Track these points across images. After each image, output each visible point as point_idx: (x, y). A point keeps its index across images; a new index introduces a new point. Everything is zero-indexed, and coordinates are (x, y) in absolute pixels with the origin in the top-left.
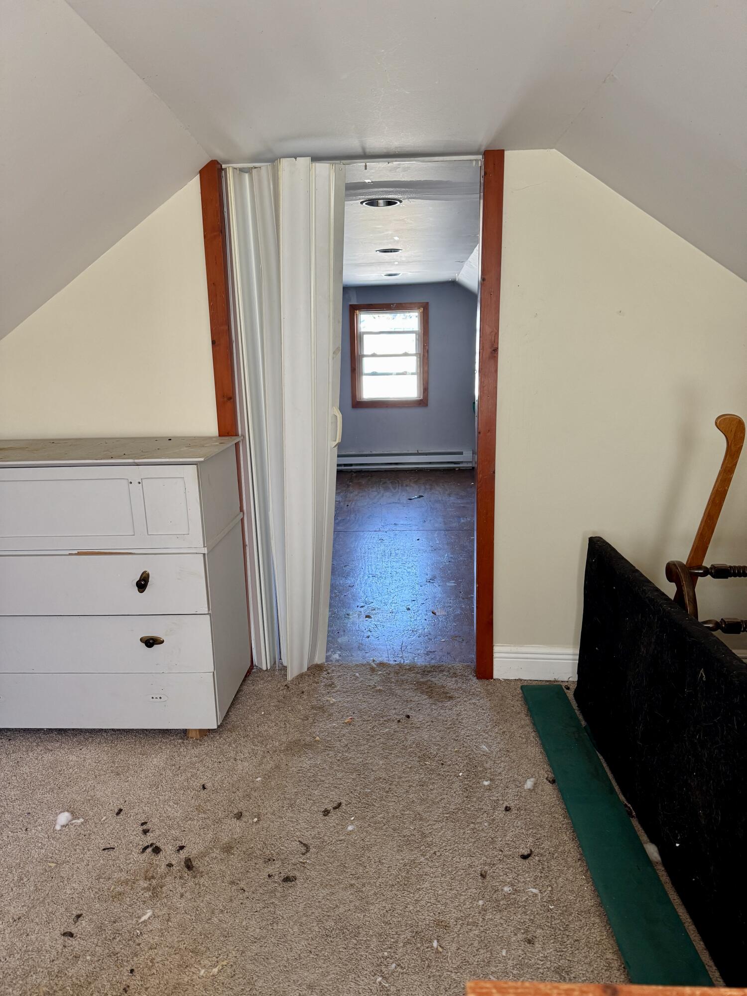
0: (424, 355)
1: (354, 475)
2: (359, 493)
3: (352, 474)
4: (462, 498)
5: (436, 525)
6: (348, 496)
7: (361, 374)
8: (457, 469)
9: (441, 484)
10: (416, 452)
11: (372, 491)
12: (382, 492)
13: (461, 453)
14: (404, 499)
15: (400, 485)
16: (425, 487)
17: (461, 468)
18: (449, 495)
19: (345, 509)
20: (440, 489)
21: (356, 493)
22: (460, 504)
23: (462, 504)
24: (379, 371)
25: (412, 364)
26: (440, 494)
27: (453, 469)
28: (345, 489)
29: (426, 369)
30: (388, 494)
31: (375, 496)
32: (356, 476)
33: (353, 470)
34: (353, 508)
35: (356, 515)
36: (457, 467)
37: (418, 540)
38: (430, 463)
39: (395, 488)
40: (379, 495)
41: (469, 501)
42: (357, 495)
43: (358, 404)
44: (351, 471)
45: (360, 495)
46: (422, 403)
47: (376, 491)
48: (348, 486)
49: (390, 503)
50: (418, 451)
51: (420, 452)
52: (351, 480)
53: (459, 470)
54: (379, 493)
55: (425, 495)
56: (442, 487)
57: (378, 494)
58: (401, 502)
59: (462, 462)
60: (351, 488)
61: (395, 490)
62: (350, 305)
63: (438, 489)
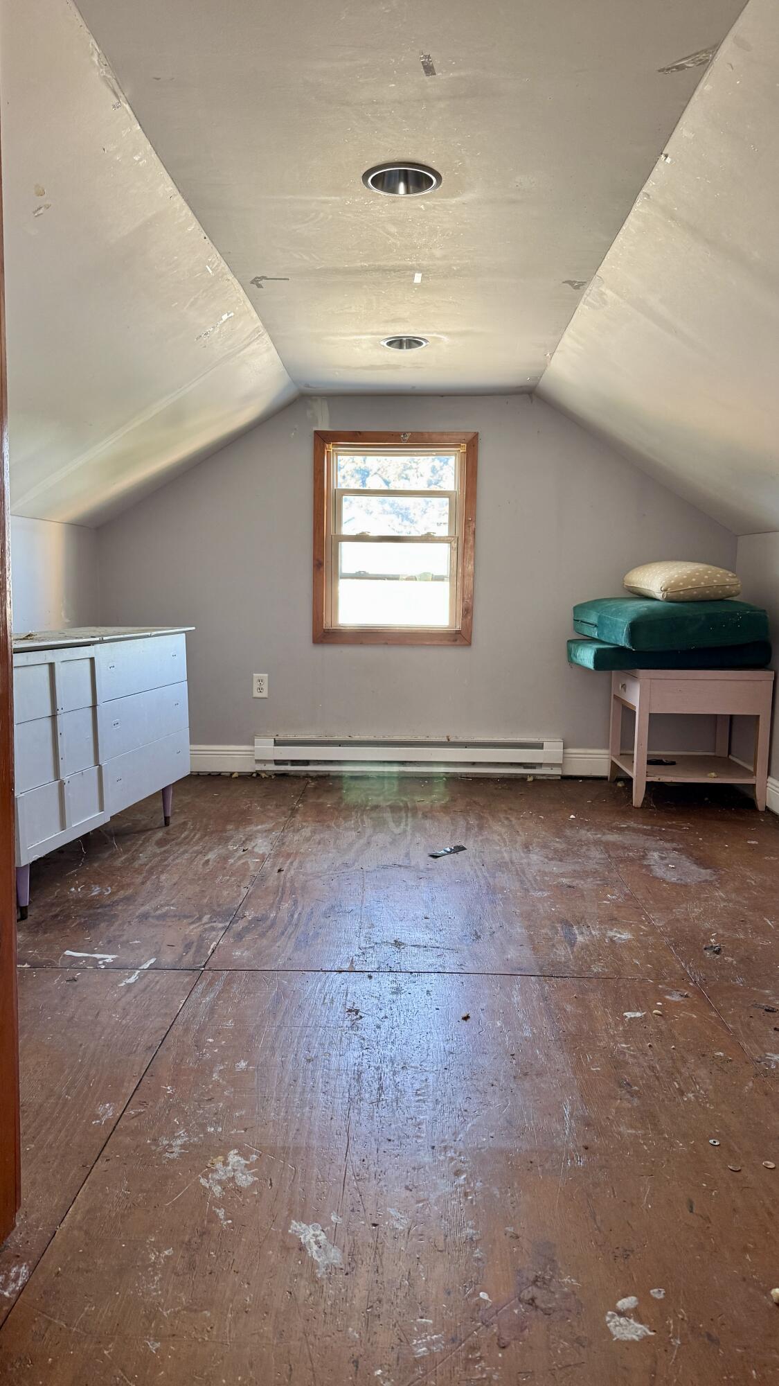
0: (465, 541)
1: (312, 784)
2: (314, 832)
3: (308, 783)
4: (560, 856)
5: (512, 953)
6: (287, 840)
7: (335, 574)
8: (530, 779)
9: (502, 816)
10: (445, 739)
11: (346, 829)
12: (369, 831)
13: (540, 746)
14: (420, 858)
15: (410, 815)
16: (468, 823)
17: (539, 778)
18: (527, 847)
19: (272, 882)
20: (503, 830)
21: (306, 832)
22: (558, 876)
23: (563, 875)
24: (371, 571)
25: (440, 558)
26: (505, 845)
27: (522, 779)
28: (284, 819)
29: (470, 568)
30: (381, 838)
31: (351, 845)
32: (315, 788)
33: (311, 774)
34: (292, 881)
35: (295, 902)
36: (530, 775)
37: (466, 1018)
38: (474, 764)
39: (398, 822)
40: (362, 841)
41: (577, 868)
42: (308, 840)
43: (326, 635)
44: (307, 776)
45: (317, 837)
46: (460, 637)
47: (355, 829)
48: (294, 811)
49: (385, 867)
50: (448, 737)
51: (452, 740)
52: (303, 796)
53: (534, 780)
54: (360, 835)
55: (470, 844)
56: (506, 822)
57: (359, 837)
58: (413, 863)
59: (540, 765)
60: (298, 817)
61: (398, 826)
62: (316, 432)
63: (497, 827)
